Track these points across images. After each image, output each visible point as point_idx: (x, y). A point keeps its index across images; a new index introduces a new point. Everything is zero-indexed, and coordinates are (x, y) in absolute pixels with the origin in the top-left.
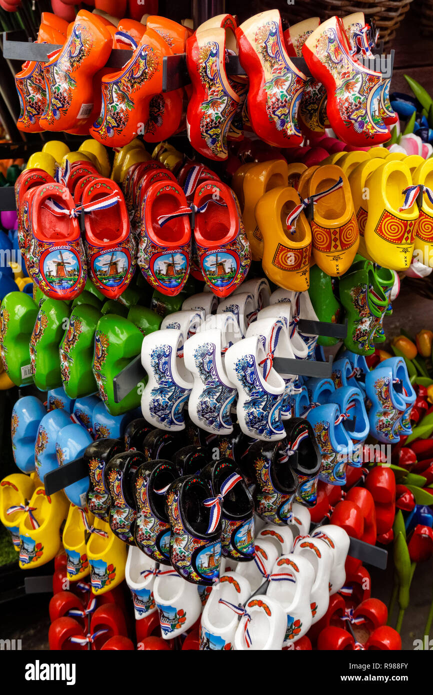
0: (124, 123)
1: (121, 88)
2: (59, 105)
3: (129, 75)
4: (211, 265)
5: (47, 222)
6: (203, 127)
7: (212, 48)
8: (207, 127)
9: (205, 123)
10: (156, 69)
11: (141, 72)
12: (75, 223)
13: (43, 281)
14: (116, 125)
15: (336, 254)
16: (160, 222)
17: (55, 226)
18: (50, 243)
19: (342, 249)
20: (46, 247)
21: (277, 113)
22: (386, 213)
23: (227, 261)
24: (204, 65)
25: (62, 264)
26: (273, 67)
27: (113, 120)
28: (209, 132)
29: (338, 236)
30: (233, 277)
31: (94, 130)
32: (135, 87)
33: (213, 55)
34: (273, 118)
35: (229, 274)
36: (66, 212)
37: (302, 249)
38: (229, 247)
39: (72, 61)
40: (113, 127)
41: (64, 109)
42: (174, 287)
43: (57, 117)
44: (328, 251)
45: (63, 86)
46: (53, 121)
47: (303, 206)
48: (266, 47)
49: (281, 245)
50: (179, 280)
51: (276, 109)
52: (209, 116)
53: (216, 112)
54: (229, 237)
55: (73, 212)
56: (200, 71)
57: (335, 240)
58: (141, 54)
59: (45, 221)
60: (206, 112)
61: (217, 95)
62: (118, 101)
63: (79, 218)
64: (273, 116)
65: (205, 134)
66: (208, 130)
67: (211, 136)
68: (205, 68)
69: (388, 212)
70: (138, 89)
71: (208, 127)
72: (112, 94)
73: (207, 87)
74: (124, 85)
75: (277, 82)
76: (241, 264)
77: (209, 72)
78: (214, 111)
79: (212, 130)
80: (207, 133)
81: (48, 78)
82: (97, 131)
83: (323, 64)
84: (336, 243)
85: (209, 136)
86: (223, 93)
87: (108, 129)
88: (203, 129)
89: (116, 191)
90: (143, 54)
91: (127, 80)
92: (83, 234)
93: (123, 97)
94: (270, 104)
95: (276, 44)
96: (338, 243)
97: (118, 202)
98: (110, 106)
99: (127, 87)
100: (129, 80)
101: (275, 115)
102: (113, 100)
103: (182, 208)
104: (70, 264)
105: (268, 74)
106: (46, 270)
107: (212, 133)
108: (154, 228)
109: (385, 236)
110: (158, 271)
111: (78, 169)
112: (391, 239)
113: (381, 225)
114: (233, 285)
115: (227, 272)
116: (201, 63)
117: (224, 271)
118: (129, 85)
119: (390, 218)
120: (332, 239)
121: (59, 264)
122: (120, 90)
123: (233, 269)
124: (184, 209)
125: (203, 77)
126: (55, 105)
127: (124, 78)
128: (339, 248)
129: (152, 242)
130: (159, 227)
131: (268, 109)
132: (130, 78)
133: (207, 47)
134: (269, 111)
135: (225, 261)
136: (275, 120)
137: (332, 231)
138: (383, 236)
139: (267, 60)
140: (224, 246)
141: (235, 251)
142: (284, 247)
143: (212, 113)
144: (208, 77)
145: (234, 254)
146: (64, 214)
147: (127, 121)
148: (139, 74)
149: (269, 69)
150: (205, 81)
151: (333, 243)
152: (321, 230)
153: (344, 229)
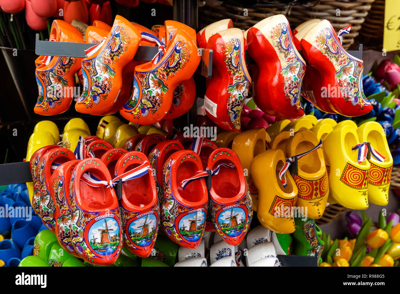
0: (159, 105)
1: (158, 76)
2: (100, 91)
3: (165, 65)
4: (226, 219)
5: (85, 193)
6: (229, 105)
7: (235, 44)
8: (232, 106)
9: (231, 102)
10: (188, 61)
11: (175, 63)
12: (112, 192)
13: (87, 249)
14: (151, 106)
15: (317, 200)
16: (183, 186)
17: (92, 196)
18: (96, 213)
19: (321, 196)
20: (92, 216)
21: (292, 92)
22: (349, 165)
23: (239, 214)
24: (230, 56)
25: (106, 231)
26: (287, 57)
27: (149, 102)
28: (234, 109)
29: (318, 186)
30: (243, 228)
31: (125, 111)
32: (170, 75)
33: (236, 49)
34: (289, 97)
35: (240, 225)
36: (105, 183)
37: (293, 199)
38: (241, 202)
39: (112, 55)
40: (148, 108)
41: (104, 95)
42: (196, 241)
43: (96, 102)
44: (310, 198)
45: (103, 76)
46: (91, 105)
47: (289, 164)
48: (280, 42)
49: (278, 196)
50: (200, 235)
51: (291, 89)
52: (234, 96)
53: (239, 93)
54: (241, 194)
55: (111, 183)
56: (226, 61)
57: (316, 189)
58: (176, 49)
59: (83, 192)
60: (231, 93)
61: (240, 80)
62: (154, 87)
63: (115, 188)
64: (289, 95)
65: (230, 111)
66: (233, 108)
67: (235, 112)
68: (231, 59)
69: (350, 165)
70: (172, 77)
71: (234, 105)
72: (148, 81)
73: (232, 73)
74: (161, 74)
75: (291, 68)
76: (248, 215)
77: (234, 62)
78: (238, 92)
79: (236, 108)
80: (232, 110)
81: (88, 70)
82: (130, 112)
83: (323, 55)
84: (317, 192)
85: (233, 112)
86: (244, 78)
87: (143, 110)
88: (229, 107)
89: (146, 161)
90: (178, 48)
91: (163, 69)
92: (120, 202)
93: (159, 84)
94: (287, 85)
95: (287, 40)
96: (318, 192)
97: (148, 171)
98: (146, 91)
99: (163, 75)
100: (165, 70)
101: (290, 94)
102: (149, 86)
103: (198, 173)
104: (113, 230)
105: (283, 62)
106: (90, 238)
107: (236, 110)
108: (179, 191)
109: (349, 183)
110: (182, 228)
111: (95, 144)
112: (354, 185)
113: (346, 175)
114: (243, 234)
115: (238, 223)
116: (227, 55)
117: (237, 223)
118: (165, 73)
119: (353, 169)
120: (314, 189)
121: (103, 232)
122: (156, 78)
123: (243, 220)
124: (202, 173)
125: (229, 66)
126: (95, 91)
127: (160, 68)
128: (319, 196)
129: (179, 203)
130: (182, 189)
131: (285, 89)
132: (165, 68)
133: (231, 42)
134: (287, 91)
135: (238, 215)
136: (290, 98)
137: (314, 182)
138: (347, 183)
139: (282, 52)
140: (238, 202)
141: (245, 205)
142: (280, 199)
143: (236, 93)
144: (233, 65)
145: (244, 207)
146: (102, 185)
147: (162, 103)
148: (174, 64)
149: (284, 59)
150: (231, 69)
151: (315, 192)
152: (304, 182)
153: (322, 180)
